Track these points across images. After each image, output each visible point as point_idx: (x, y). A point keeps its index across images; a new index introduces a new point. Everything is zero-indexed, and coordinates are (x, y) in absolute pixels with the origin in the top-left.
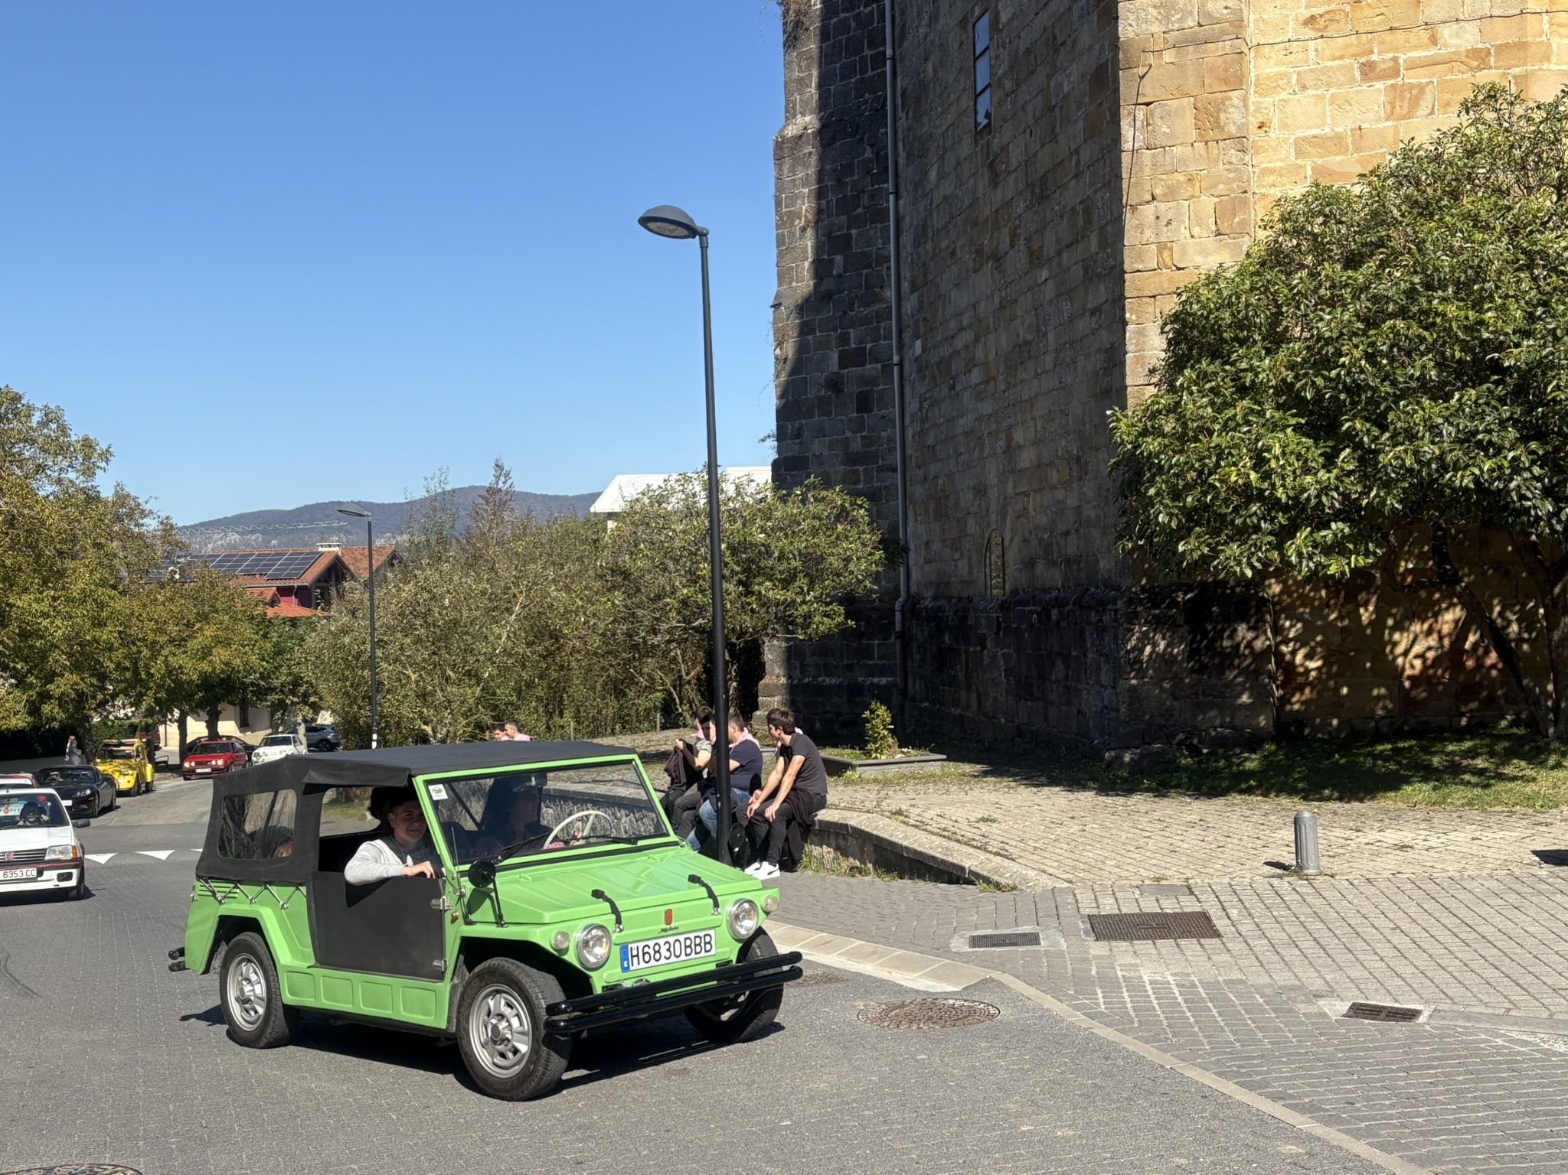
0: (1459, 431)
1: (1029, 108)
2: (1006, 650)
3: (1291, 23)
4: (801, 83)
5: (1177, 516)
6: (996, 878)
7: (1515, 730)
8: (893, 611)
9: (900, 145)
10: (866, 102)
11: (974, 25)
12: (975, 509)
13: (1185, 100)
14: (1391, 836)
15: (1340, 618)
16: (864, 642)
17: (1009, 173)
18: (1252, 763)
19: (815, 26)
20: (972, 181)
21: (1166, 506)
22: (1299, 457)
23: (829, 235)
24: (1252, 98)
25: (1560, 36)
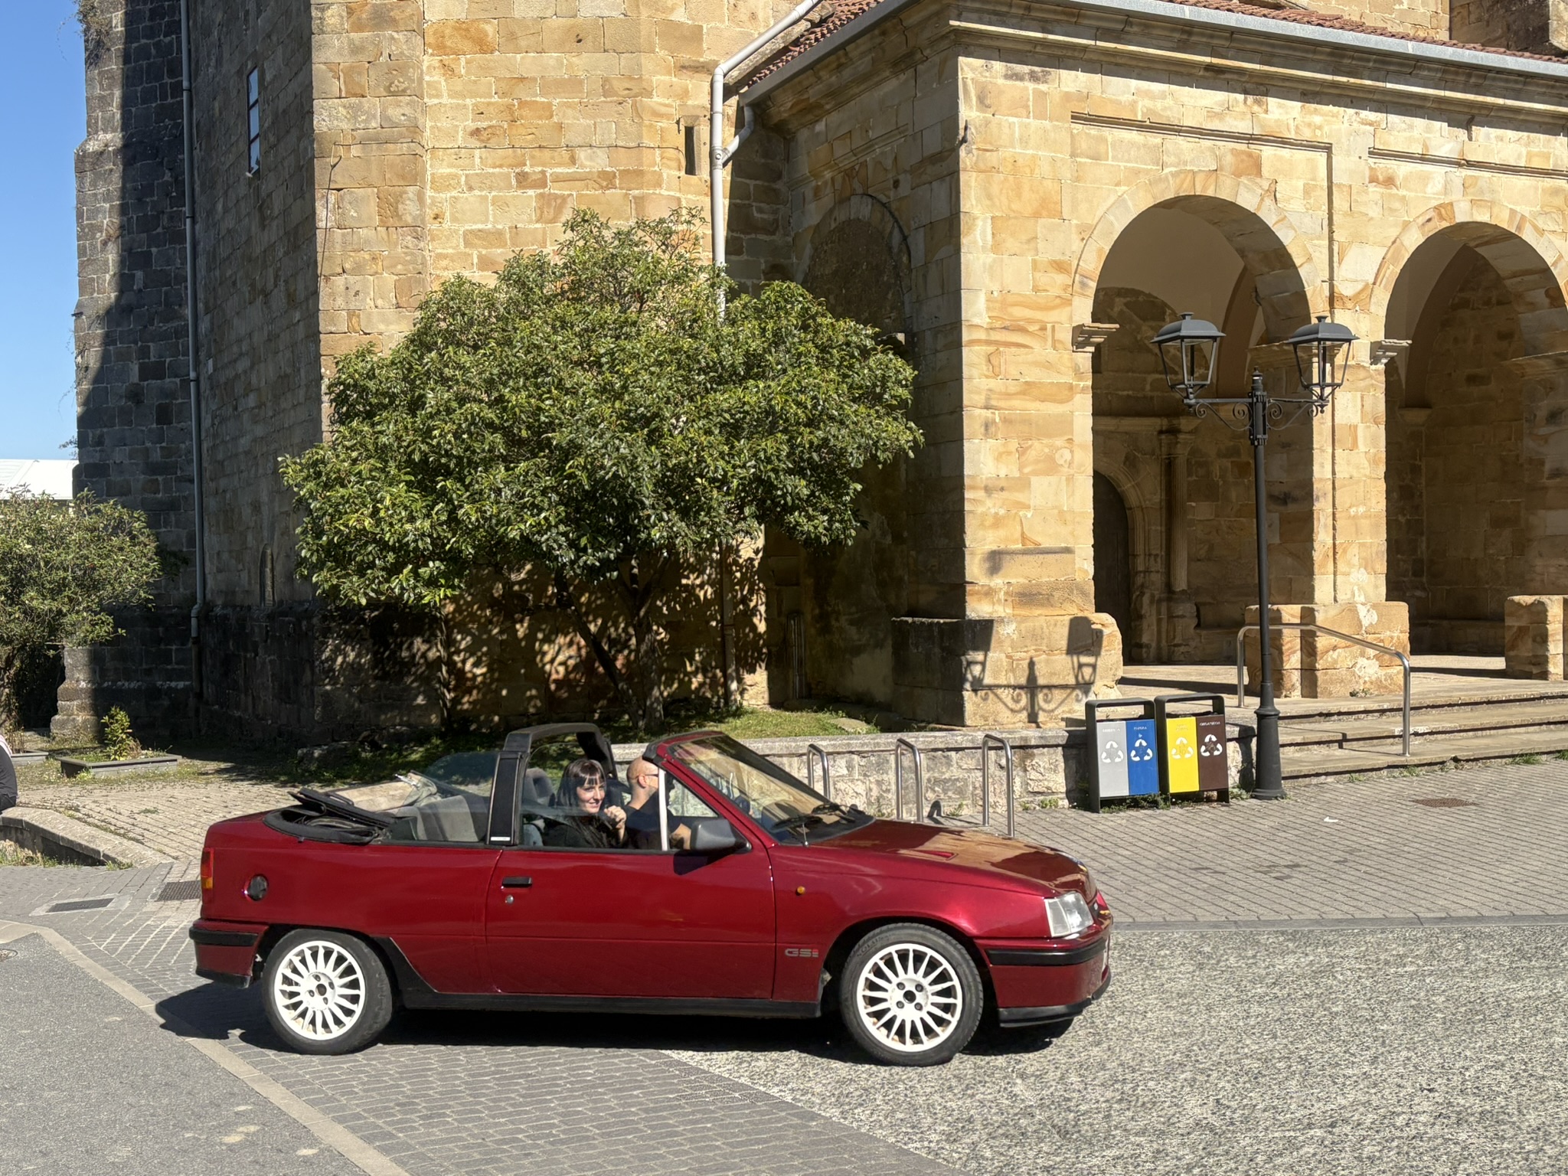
1: (286, 164)
2: (272, 657)
3: (461, 133)
4: (104, 101)
5: (317, 551)
6: (120, 859)
8: (189, 618)
9: (195, 172)
10: (166, 127)
11: (248, 77)
12: (252, 524)
13: (370, 190)
15: (501, 632)
16: (162, 647)
17: (273, 219)
19: (117, 48)
20: (247, 220)
22: (406, 508)
23: (131, 250)
24: (429, 193)
25: (669, 167)
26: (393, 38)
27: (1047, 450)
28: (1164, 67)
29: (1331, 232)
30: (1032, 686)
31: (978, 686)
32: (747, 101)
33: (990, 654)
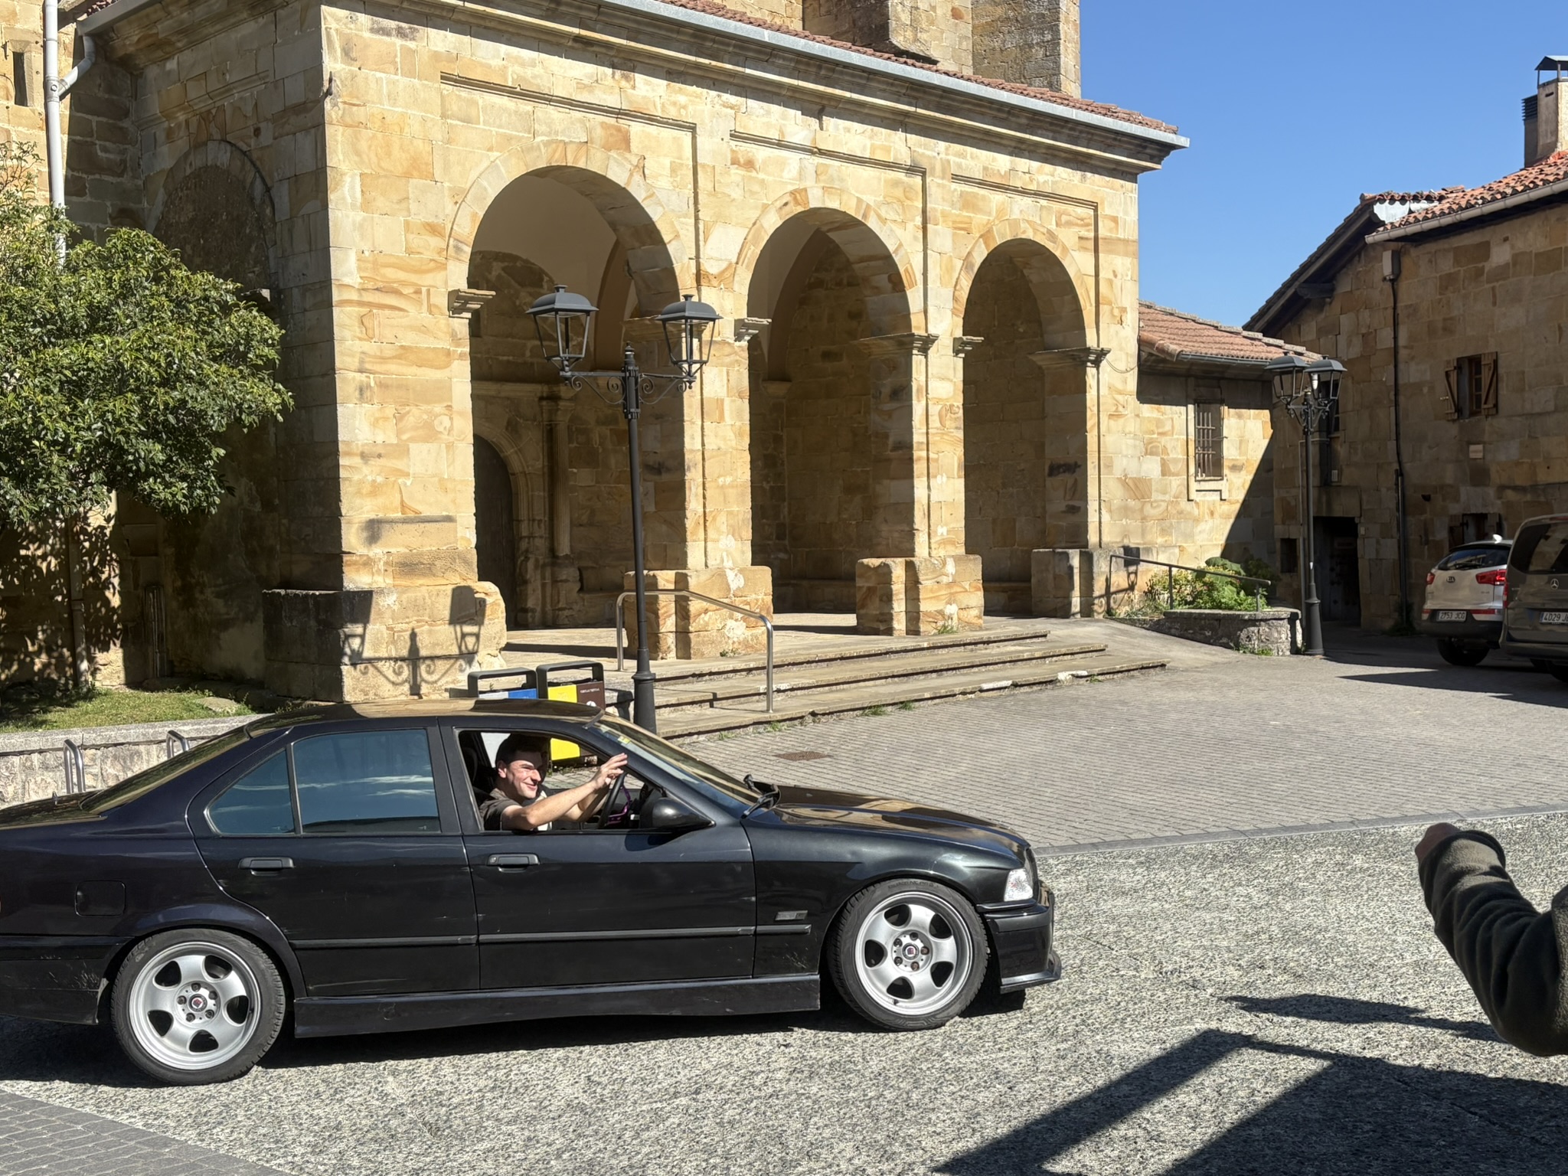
27: (425, 417)
28: (534, 35)
29: (697, 211)
30: (414, 658)
31: (357, 659)
32: (84, 29)
33: (370, 627)
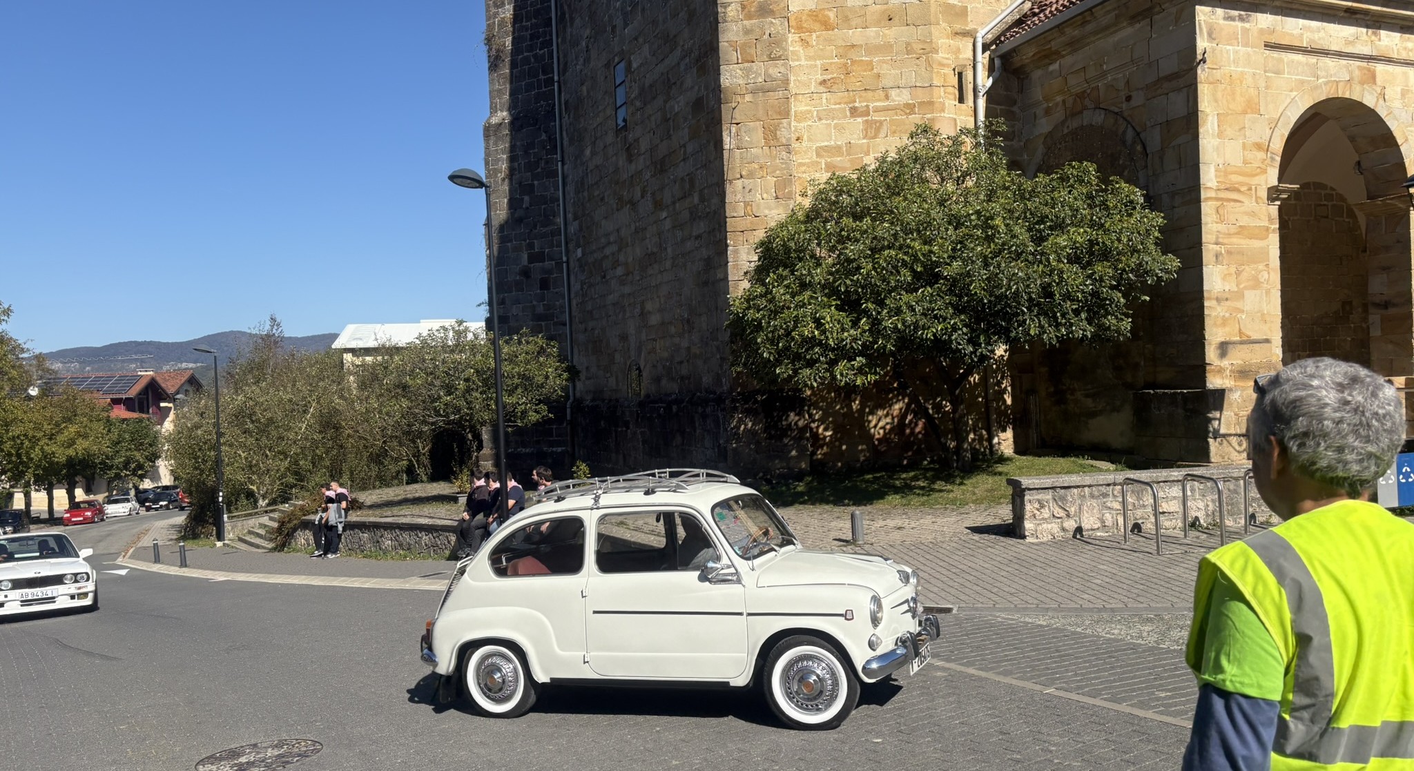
0: (924, 309)
1: (653, 118)
2: (643, 430)
3: (813, 83)
4: (500, 92)
5: (773, 353)
7: (932, 466)
8: (565, 408)
9: (564, 133)
10: (542, 106)
11: (615, 67)
12: (620, 348)
13: (758, 123)
14: (891, 523)
15: (842, 408)
16: (547, 427)
17: (640, 155)
18: (801, 487)
19: (508, 60)
20: (614, 158)
21: (768, 348)
22: (839, 322)
23: (520, 184)
24: (793, 124)
25: (950, 99)
26: (772, 23)
27: (1253, 272)
28: (1320, 10)
31: (1217, 435)
32: (998, 54)
33: (1225, 413)
